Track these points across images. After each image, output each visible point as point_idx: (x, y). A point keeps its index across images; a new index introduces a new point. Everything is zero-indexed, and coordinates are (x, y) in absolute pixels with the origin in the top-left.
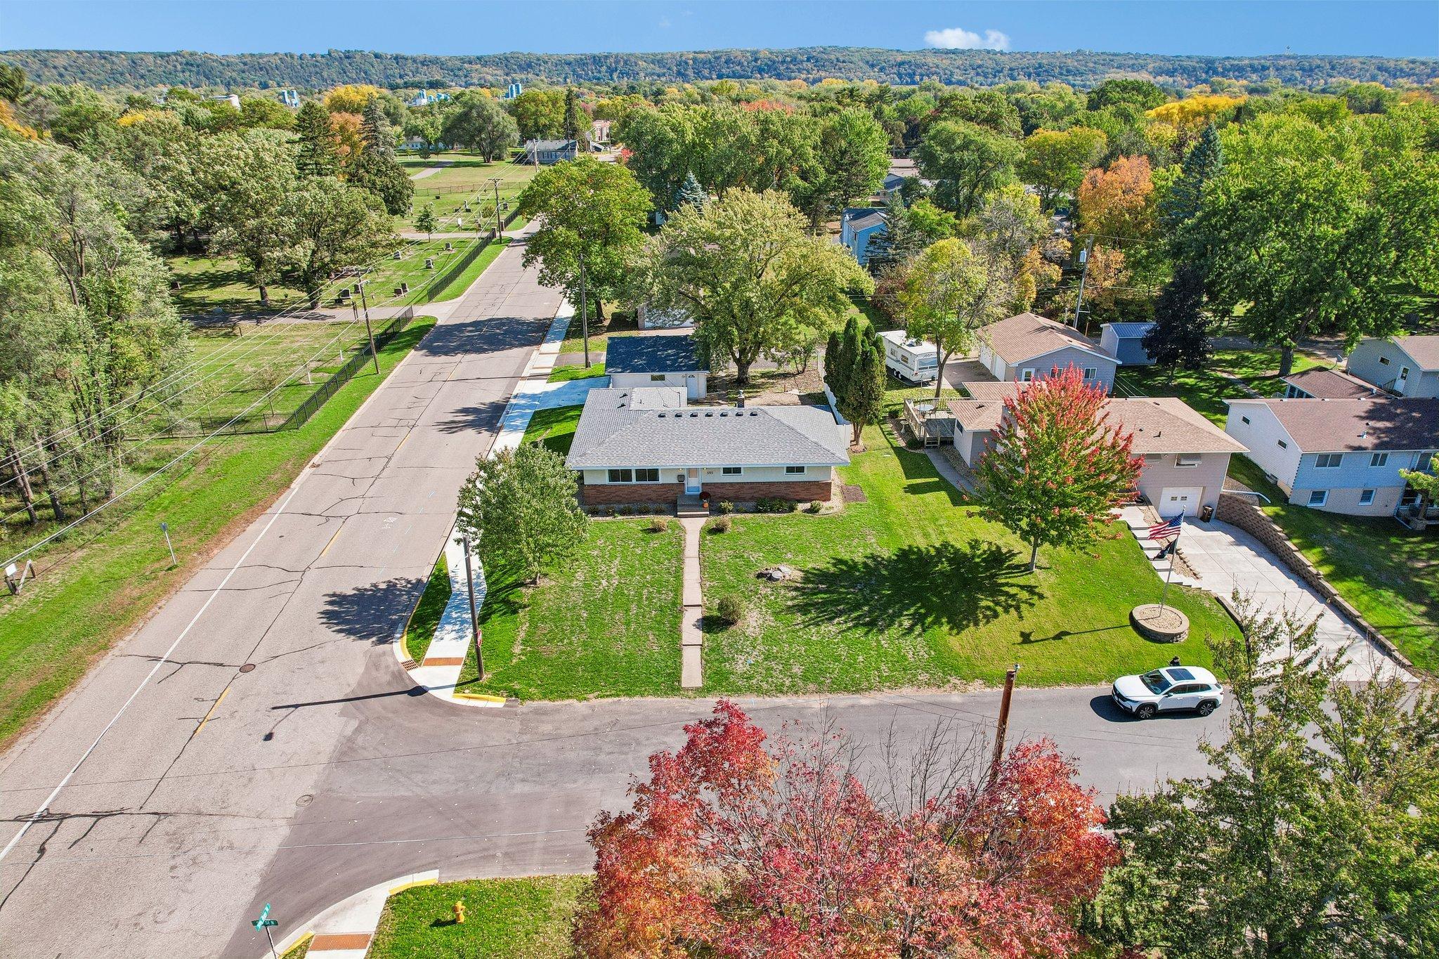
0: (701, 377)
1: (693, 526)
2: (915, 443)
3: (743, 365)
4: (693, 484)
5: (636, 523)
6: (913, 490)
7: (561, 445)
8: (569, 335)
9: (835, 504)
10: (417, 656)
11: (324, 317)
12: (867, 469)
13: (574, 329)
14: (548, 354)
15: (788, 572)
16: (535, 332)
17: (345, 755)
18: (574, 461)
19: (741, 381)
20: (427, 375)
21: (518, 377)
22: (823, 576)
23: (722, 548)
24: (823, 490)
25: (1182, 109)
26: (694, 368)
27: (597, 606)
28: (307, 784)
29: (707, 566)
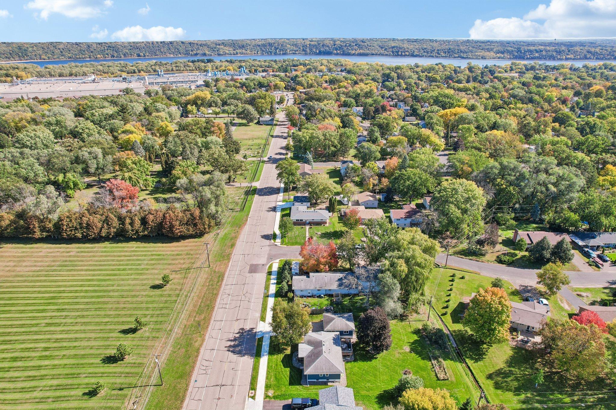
0: (309, 204)
1: (307, 227)
2: (341, 216)
3: (316, 200)
4: (308, 222)
5: (300, 227)
6: (339, 223)
7: (289, 215)
8: (284, 192)
9: (327, 225)
10: (275, 242)
11: (233, 185)
12: (333, 220)
13: (286, 190)
14: (281, 196)
15: (320, 233)
16: (276, 191)
17: (270, 250)
18: (291, 218)
19: (316, 203)
20: (260, 201)
21: (277, 201)
22: (323, 233)
23: (311, 231)
24: (326, 223)
25: (451, 111)
26: (308, 202)
27: (296, 237)
28: (268, 252)
29: (309, 232)
